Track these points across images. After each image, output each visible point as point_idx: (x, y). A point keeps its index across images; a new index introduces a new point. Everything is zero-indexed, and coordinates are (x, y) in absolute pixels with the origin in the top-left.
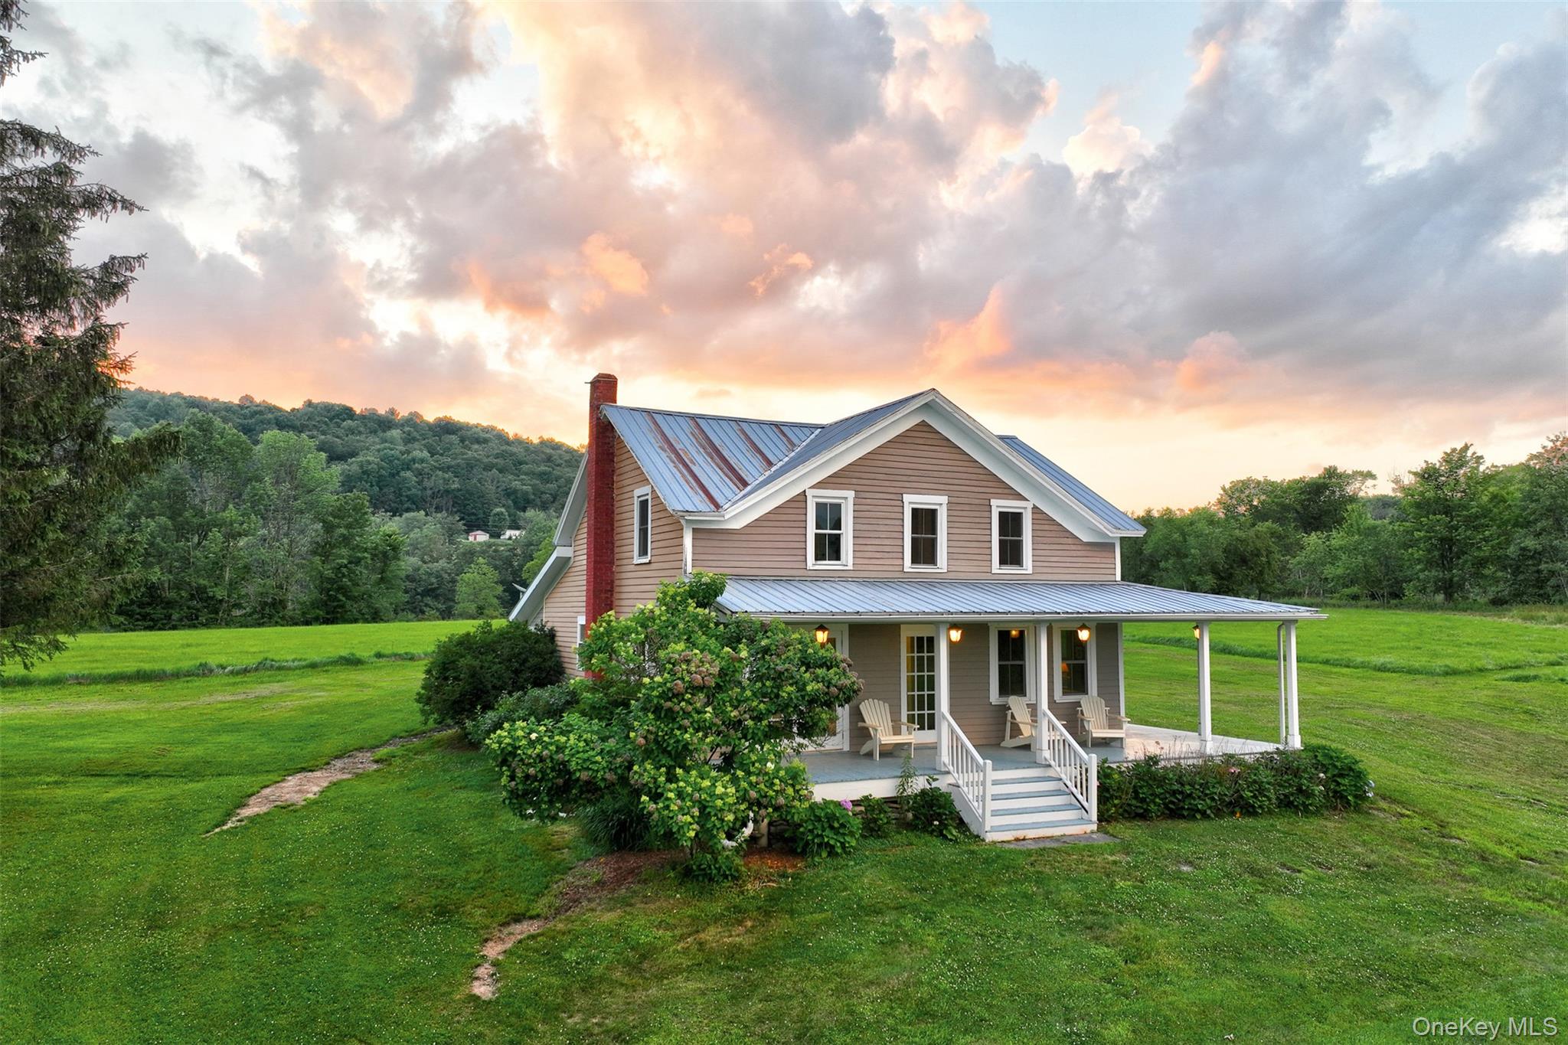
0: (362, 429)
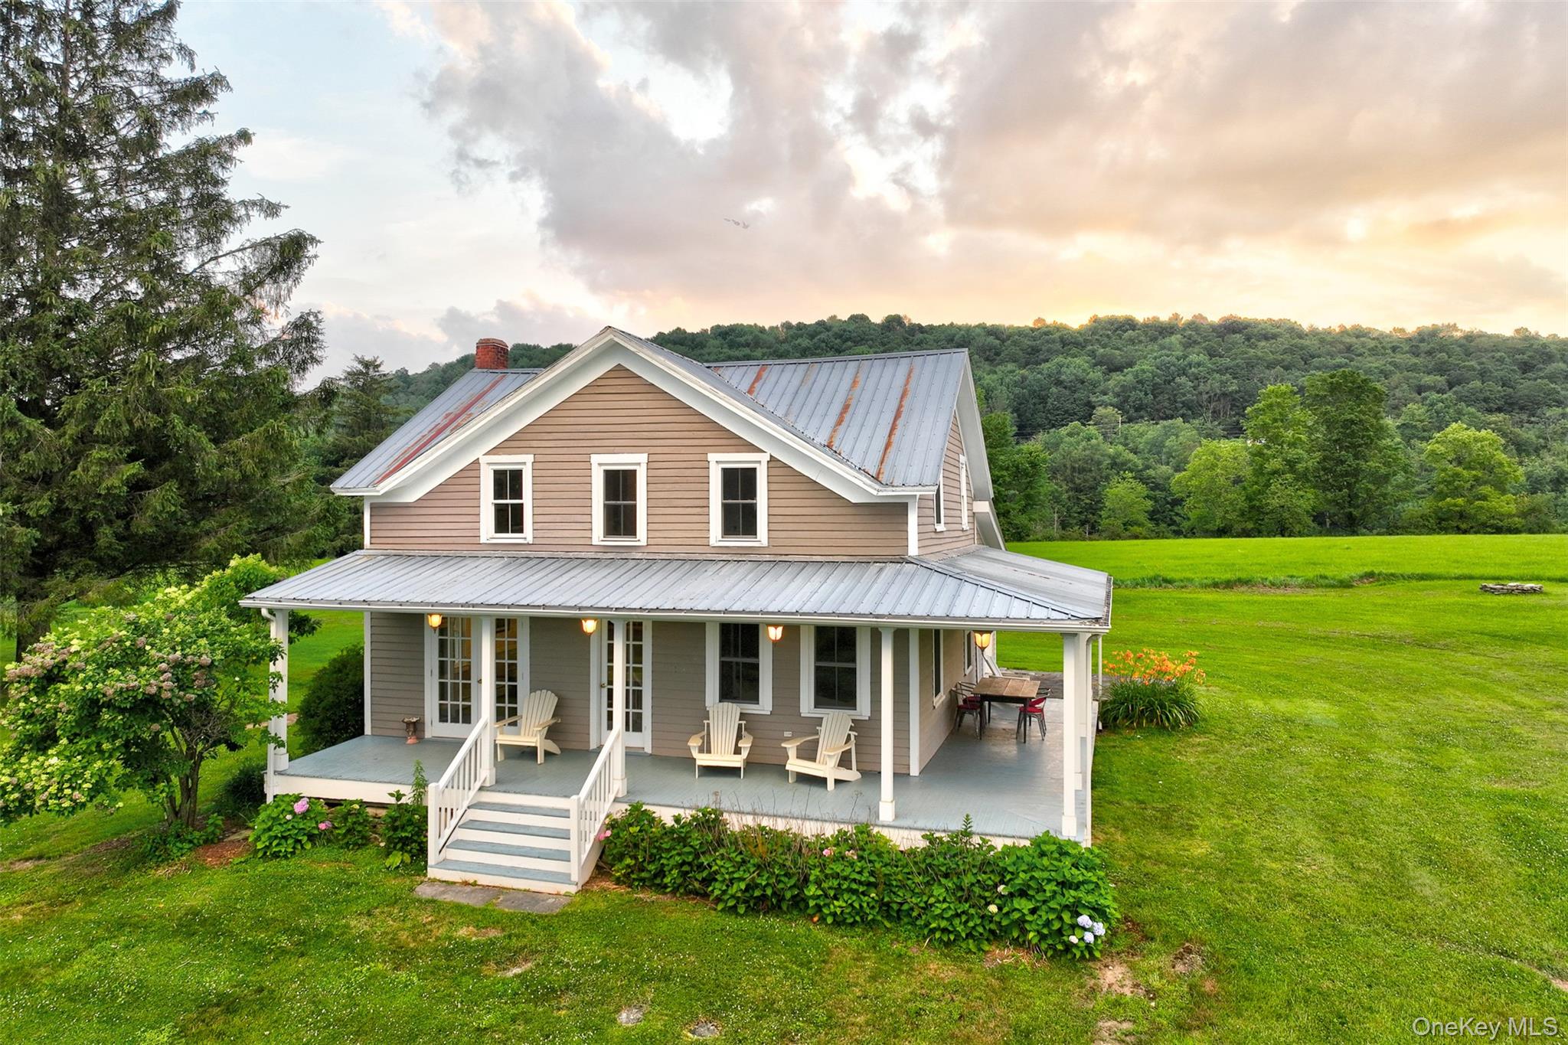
0: (1142, 338)
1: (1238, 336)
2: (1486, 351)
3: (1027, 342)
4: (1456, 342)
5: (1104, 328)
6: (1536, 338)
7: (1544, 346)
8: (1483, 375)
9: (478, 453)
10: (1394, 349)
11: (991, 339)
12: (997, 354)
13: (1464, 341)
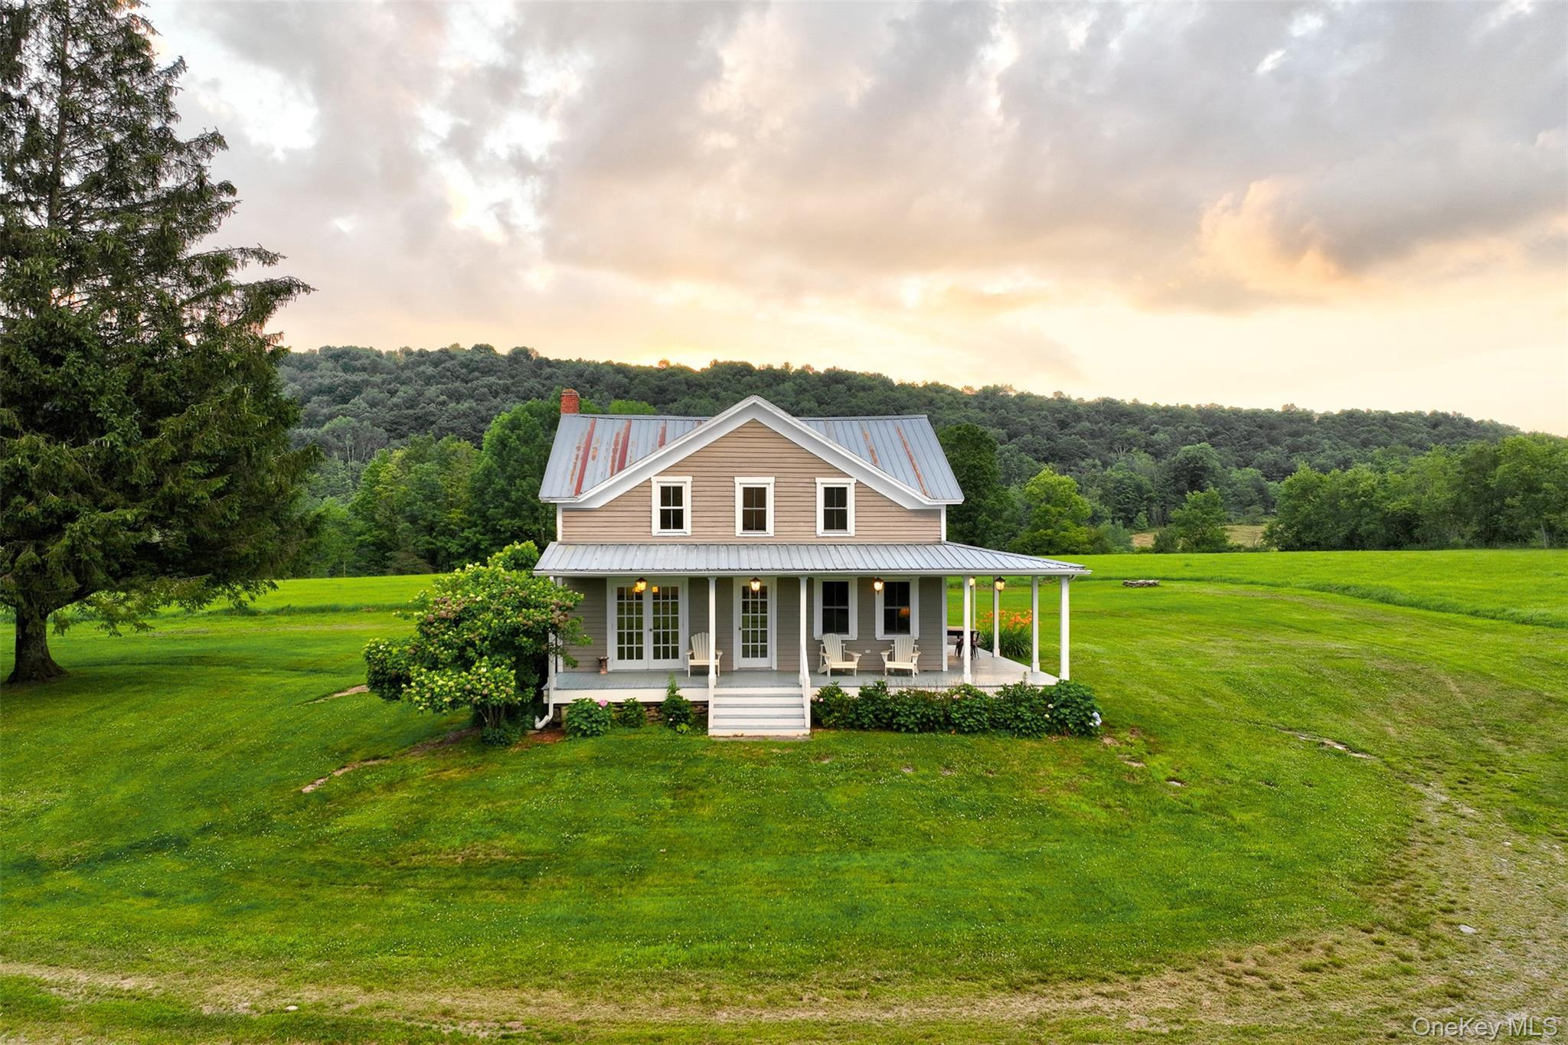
1: (840, 386)
2: (1034, 409)
3: (654, 382)
4: (1012, 400)
5: (724, 372)
6: (1068, 400)
7: (1075, 407)
8: (1033, 430)
9: (650, 474)
10: (966, 404)
11: (620, 377)
12: (627, 392)
13: (1018, 400)
